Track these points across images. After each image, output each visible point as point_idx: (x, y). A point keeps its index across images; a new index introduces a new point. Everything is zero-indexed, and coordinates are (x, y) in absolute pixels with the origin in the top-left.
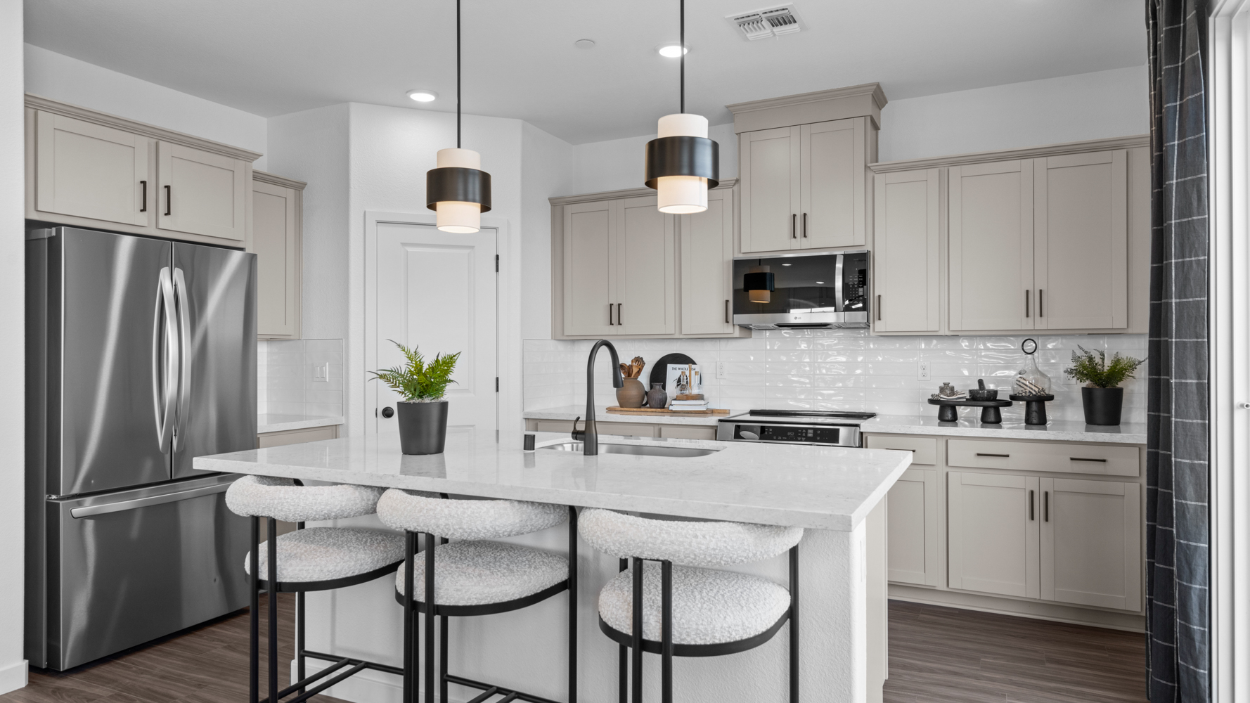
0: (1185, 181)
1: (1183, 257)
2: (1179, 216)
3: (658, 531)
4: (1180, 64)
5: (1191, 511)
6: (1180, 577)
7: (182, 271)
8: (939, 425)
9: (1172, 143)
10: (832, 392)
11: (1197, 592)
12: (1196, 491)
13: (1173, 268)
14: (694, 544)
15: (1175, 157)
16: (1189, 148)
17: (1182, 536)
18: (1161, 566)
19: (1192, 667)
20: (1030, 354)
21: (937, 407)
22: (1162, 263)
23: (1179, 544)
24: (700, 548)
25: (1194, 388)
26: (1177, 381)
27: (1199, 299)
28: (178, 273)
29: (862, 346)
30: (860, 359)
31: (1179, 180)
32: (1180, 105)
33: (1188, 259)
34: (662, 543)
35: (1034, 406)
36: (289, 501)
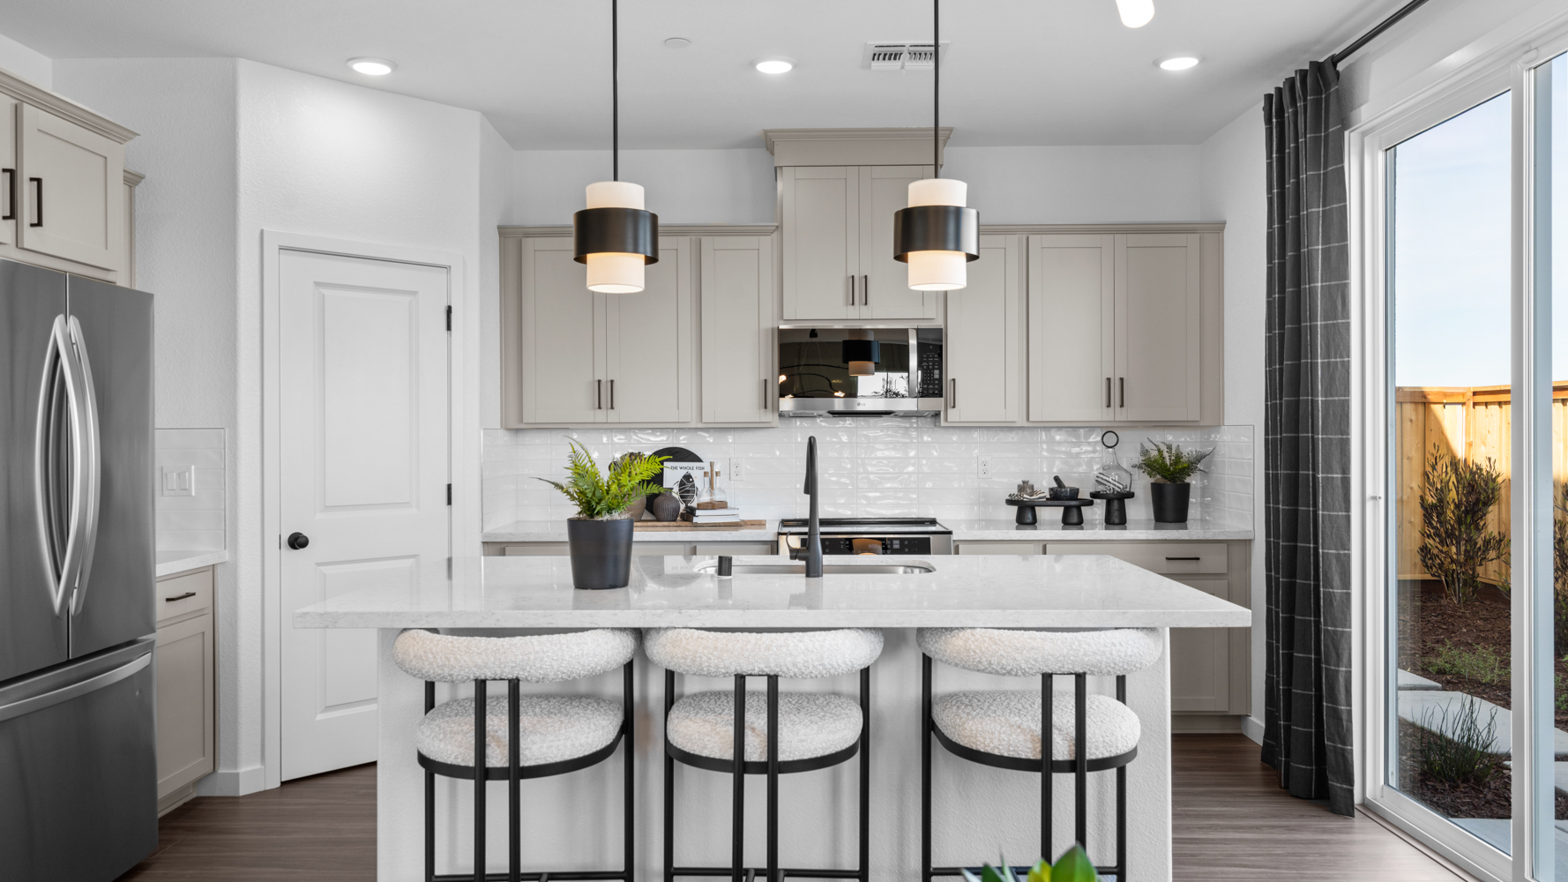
0: (1329, 285)
1: (1329, 357)
2: (1325, 318)
3: (1077, 643)
4: (1322, 172)
5: (1338, 598)
6: (1327, 663)
7: (77, 321)
8: (1017, 528)
9: (1316, 247)
10: (878, 494)
11: (1343, 674)
12: (1341, 580)
13: (1319, 368)
14: (1115, 652)
15: (1320, 261)
16: (1334, 254)
17: (1329, 623)
18: (1301, 655)
19: (1339, 746)
20: (1111, 447)
21: (1015, 509)
22: (1300, 360)
23: (1327, 631)
24: (1120, 657)
25: (1339, 482)
26: (1324, 475)
27: (1343, 398)
28: (73, 323)
29: (914, 438)
30: (912, 454)
31: (1324, 284)
32: (1323, 211)
33: (1333, 360)
34: (1085, 655)
35: (1116, 504)
36: (550, 654)
